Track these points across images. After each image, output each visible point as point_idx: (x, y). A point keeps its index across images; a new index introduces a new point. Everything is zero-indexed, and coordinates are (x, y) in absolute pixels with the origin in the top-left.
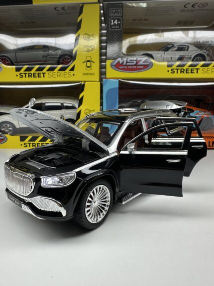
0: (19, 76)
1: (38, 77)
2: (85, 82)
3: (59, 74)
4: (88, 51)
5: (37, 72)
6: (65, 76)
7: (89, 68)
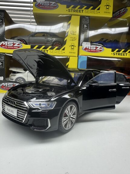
4: (73, 40)
5: (43, 50)
6: (59, 53)
7: (73, 50)
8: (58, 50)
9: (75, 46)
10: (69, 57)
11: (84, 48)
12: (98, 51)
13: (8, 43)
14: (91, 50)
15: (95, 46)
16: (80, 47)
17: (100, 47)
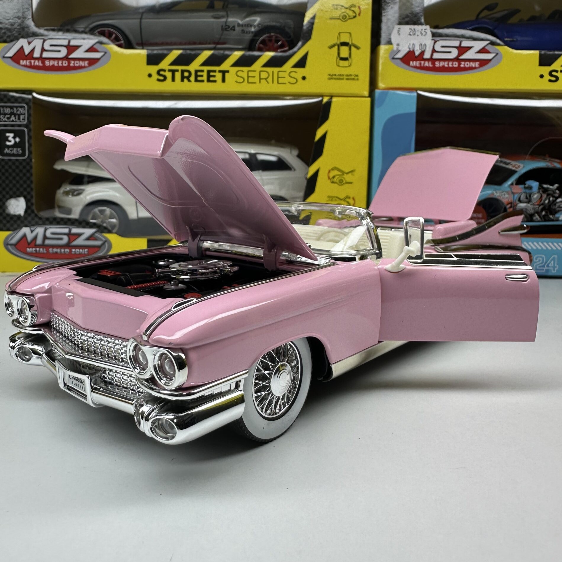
0: (155, 76)
1: (209, 81)
2: (331, 97)
3: (264, 75)
4: (344, 18)
5: (206, 68)
6: (281, 80)
7: (346, 63)
8: (276, 70)
9: (357, 48)
10: (326, 100)
11: (400, 55)
12: (472, 64)
13: (47, 47)
14: (437, 64)
15: (456, 43)
16: (383, 49)
17: (478, 45)
